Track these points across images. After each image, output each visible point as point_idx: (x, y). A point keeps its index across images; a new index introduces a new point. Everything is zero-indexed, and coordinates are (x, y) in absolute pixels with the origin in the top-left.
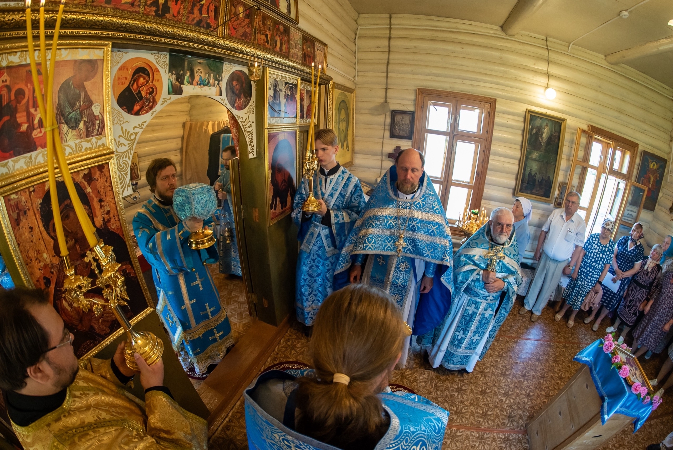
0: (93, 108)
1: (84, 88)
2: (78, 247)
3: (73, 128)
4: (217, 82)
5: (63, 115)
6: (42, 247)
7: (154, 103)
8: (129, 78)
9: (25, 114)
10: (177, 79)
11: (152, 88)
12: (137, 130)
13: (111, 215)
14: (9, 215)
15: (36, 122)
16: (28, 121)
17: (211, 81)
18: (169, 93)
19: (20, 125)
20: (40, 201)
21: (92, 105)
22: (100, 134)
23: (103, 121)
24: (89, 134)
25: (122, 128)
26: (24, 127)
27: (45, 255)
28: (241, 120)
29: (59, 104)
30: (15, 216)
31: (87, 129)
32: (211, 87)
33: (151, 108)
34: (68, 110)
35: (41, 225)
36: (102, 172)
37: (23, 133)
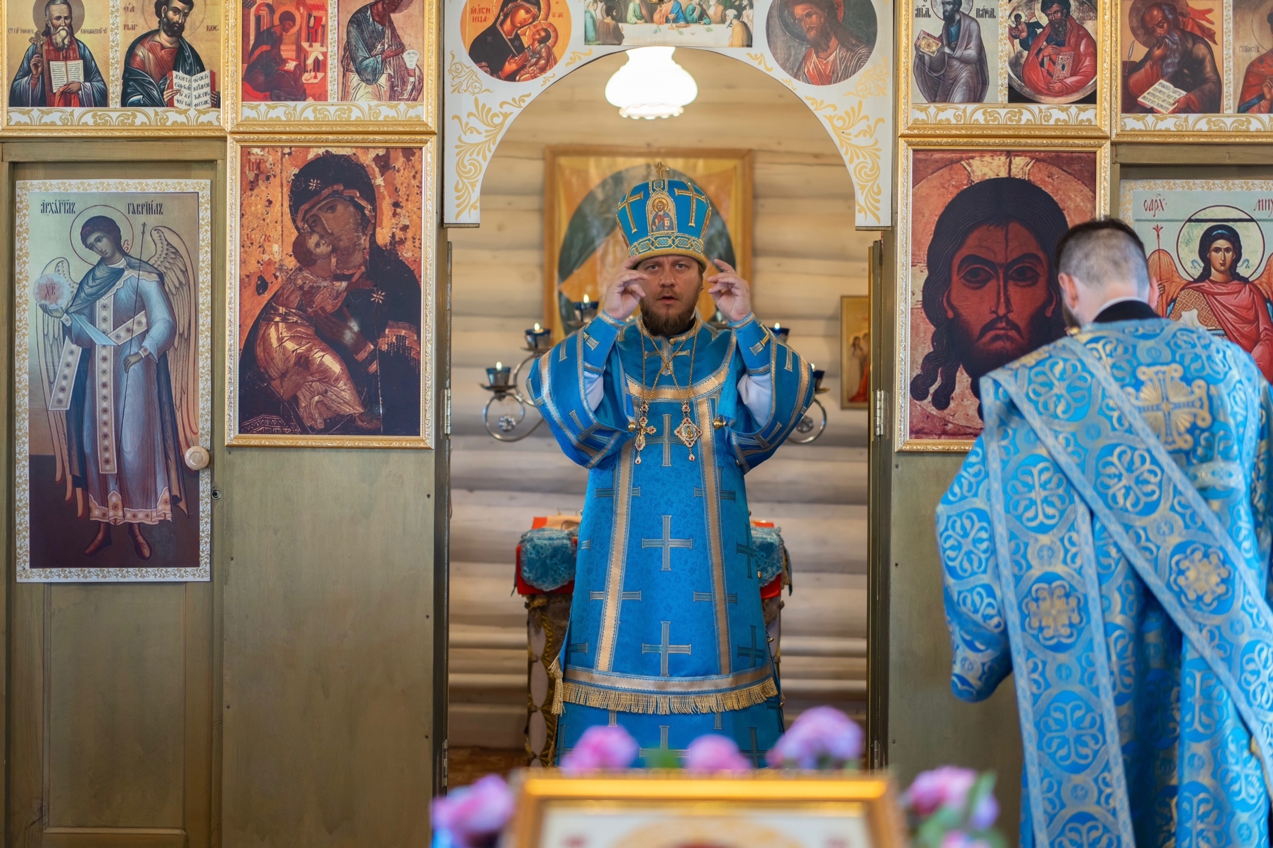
0: (405, 55)
1: (391, 23)
2: (334, 260)
3: (368, 82)
4: (731, 13)
5: (353, 60)
6: (275, 234)
7: (550, 61)
8: (495, 11)
9: (294, 47)
10: (608, 12)
11: (545, 30)
12: (507, 109)
13: (409, 234)
14: (243, 173)
15: (310, 61)
16: (298, 58)
17: (711, 12)
18: (587, 41)
19: (285, 61)
20: (296, 171)
21: (403, 52)
22: (415, 100)
23: (421, 80)
24: (394, 95)
25: (476, 101)
26: (291, 66)
27: (276, 248)
28: (830, 112)
29: (348, 42)
30: (251, 176)
31: (392, 87)
32: (712, 26)
33: (543, 70)
34: (362, 53)
35: (286, 204)
36: (409, 160)
37: (288, 72)
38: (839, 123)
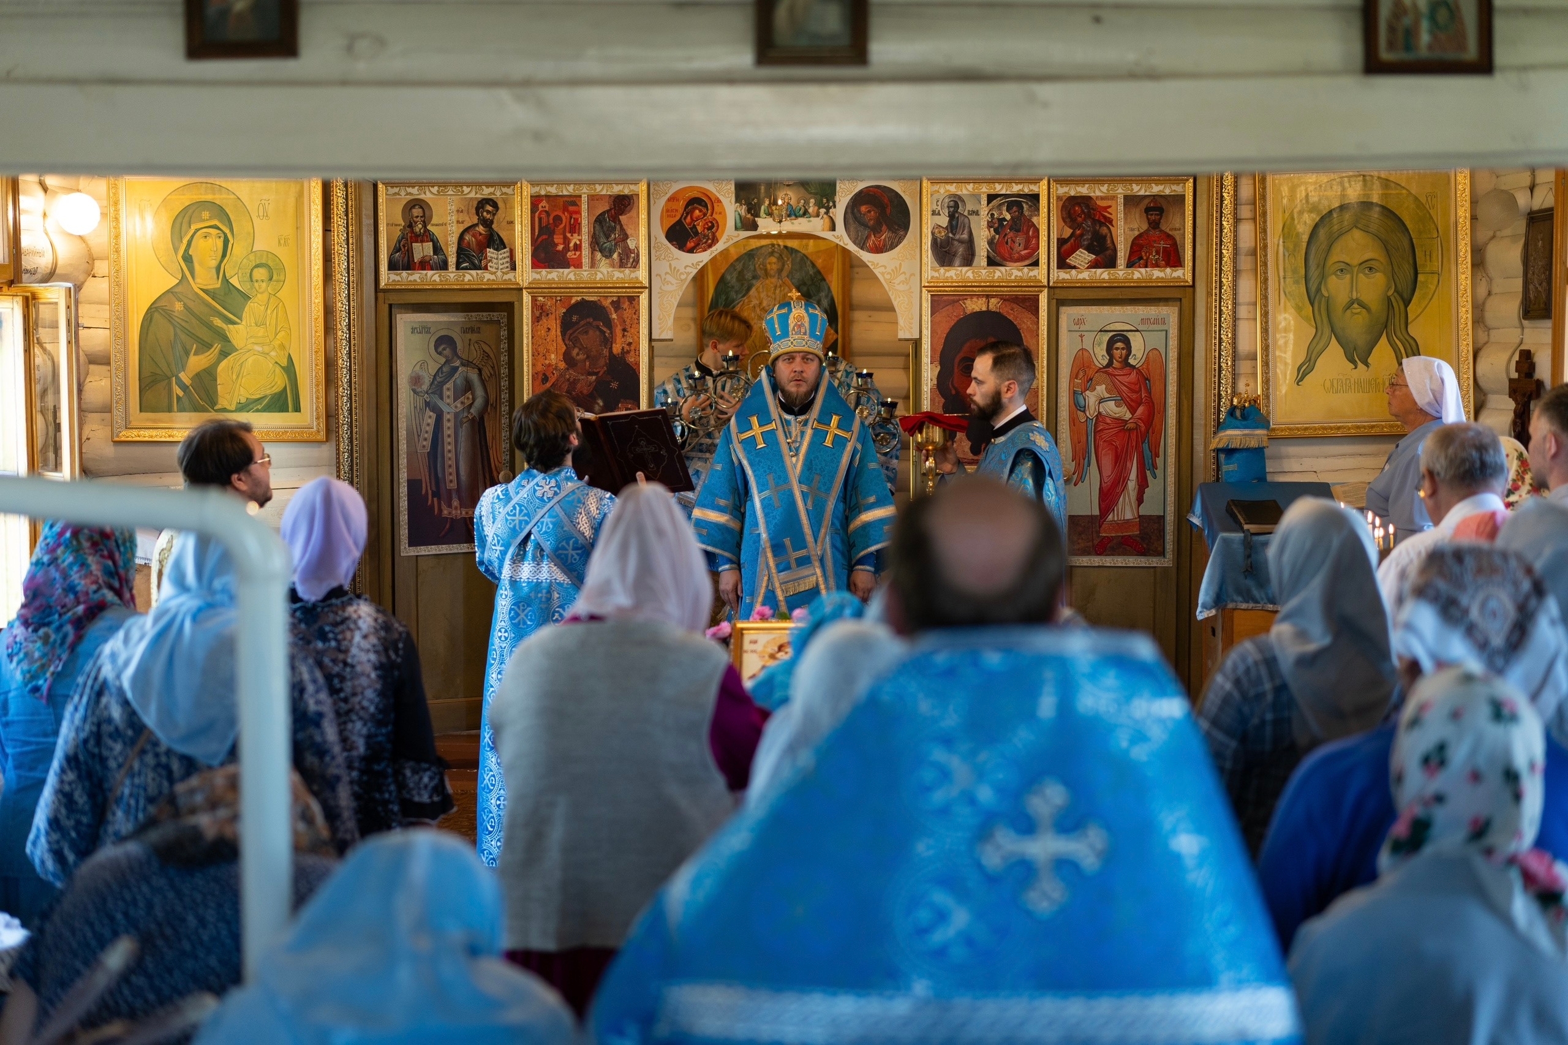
0: (628, 241)
1: (620, 221)
2: (587, 363)
3: (607, 257)
4: (823, 211)
5: (598, 244)
6: (553, 349)
7: (715, 241)
8: (681, 211)
9: (562, 236)
10: (749, 211)
11: (711, 222)
12: (689, 270)
13: (632, 348)
14: (533, 312)
15: (572, 245)
16: (564, 243)
17: (810, 210)
18: (736, 229)
19: (557, 245)
20: (564, 310)
21: (627, 238)
22: (635, 267)
23: (638, 255)
24: (622, 265)
25: (670, 265)
26: (560, 247)
27: (553, 356)
28: (882, 269)
29: (594, 233)
30: (537, 314)
31: (621, 260)
32: (811, 219)
33: (710, 246)
34: (603, 240)
35: (559, 330)
36: (631, 303)
37: (558, 251)
38: (888, 277)
